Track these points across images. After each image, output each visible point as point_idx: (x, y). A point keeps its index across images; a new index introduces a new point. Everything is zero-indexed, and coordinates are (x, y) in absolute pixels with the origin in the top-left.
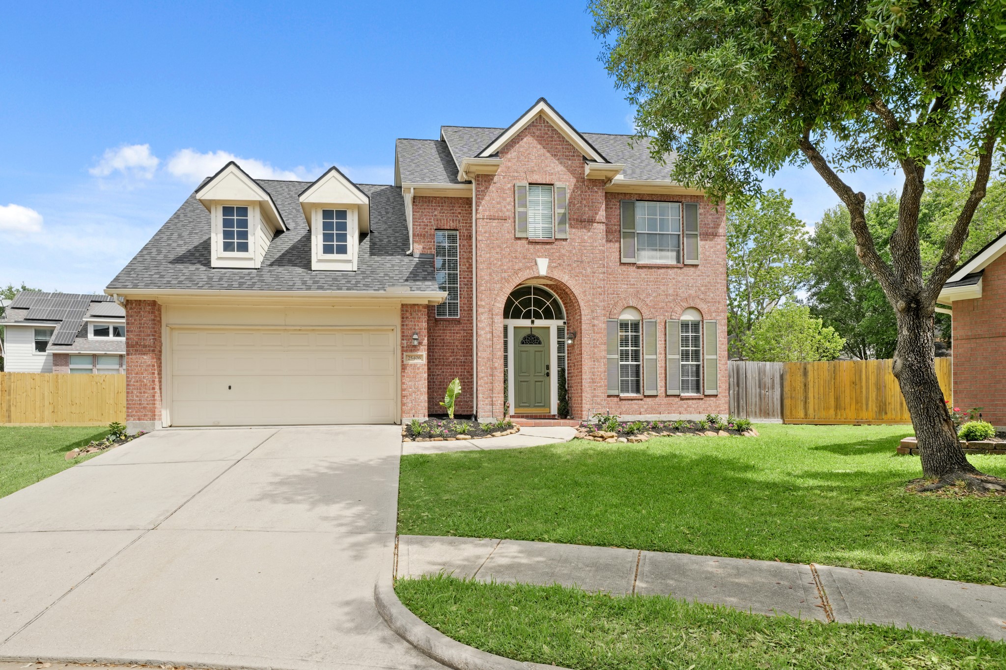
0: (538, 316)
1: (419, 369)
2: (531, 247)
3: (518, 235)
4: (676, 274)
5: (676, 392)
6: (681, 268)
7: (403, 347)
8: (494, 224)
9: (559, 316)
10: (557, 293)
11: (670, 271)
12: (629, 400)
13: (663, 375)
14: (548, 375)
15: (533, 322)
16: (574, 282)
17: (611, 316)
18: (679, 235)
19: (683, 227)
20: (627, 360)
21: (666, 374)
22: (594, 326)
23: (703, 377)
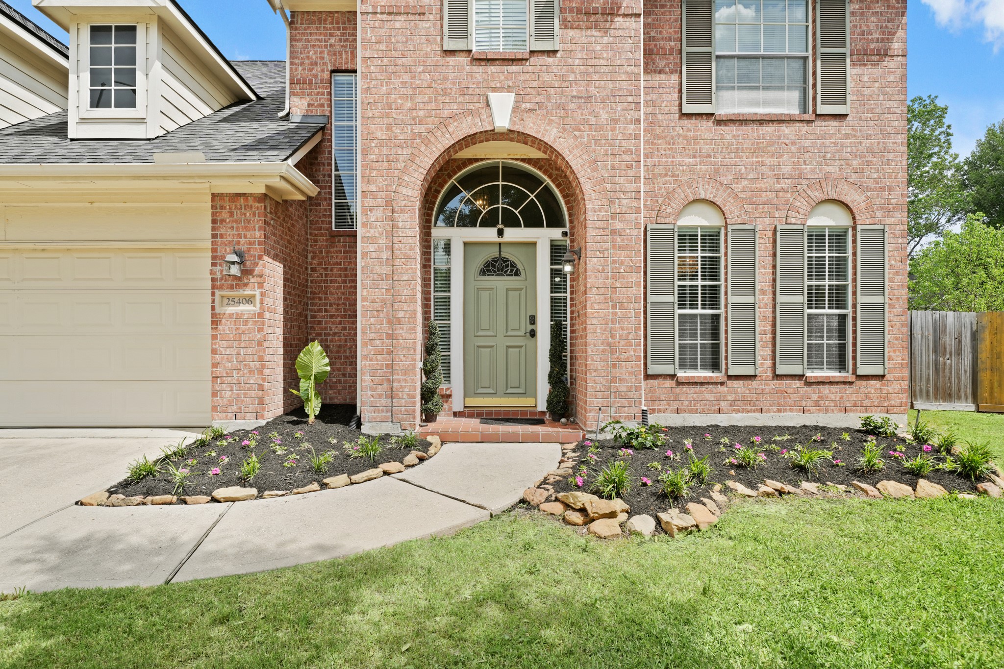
0: (512, 222)
1: (246, 322)
2: (478, 69)
3: (449, 45)
4: (798, 133)
5: (797, 370)
6: (809, 122)
7: (213, 280)
8: (398, 25)
9: (555, 221)
10: (550, 176)
11: (785, 129)
12: (696, 383)
13: (769, 336)
14: (533, 334)
15: (500, 233)
16: (571, 141)
17: (660, 220)
18: (805, 58)
19: (814, 40)
20: (693, 306)
21: (774, 332)
22: (614, 232)
23: (855, 338)
